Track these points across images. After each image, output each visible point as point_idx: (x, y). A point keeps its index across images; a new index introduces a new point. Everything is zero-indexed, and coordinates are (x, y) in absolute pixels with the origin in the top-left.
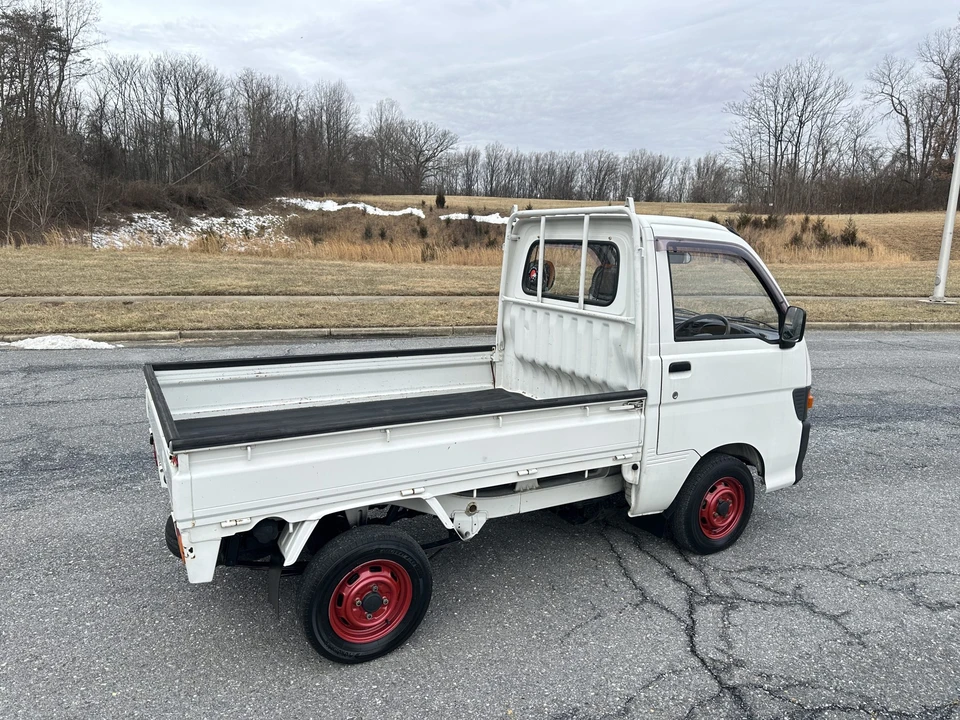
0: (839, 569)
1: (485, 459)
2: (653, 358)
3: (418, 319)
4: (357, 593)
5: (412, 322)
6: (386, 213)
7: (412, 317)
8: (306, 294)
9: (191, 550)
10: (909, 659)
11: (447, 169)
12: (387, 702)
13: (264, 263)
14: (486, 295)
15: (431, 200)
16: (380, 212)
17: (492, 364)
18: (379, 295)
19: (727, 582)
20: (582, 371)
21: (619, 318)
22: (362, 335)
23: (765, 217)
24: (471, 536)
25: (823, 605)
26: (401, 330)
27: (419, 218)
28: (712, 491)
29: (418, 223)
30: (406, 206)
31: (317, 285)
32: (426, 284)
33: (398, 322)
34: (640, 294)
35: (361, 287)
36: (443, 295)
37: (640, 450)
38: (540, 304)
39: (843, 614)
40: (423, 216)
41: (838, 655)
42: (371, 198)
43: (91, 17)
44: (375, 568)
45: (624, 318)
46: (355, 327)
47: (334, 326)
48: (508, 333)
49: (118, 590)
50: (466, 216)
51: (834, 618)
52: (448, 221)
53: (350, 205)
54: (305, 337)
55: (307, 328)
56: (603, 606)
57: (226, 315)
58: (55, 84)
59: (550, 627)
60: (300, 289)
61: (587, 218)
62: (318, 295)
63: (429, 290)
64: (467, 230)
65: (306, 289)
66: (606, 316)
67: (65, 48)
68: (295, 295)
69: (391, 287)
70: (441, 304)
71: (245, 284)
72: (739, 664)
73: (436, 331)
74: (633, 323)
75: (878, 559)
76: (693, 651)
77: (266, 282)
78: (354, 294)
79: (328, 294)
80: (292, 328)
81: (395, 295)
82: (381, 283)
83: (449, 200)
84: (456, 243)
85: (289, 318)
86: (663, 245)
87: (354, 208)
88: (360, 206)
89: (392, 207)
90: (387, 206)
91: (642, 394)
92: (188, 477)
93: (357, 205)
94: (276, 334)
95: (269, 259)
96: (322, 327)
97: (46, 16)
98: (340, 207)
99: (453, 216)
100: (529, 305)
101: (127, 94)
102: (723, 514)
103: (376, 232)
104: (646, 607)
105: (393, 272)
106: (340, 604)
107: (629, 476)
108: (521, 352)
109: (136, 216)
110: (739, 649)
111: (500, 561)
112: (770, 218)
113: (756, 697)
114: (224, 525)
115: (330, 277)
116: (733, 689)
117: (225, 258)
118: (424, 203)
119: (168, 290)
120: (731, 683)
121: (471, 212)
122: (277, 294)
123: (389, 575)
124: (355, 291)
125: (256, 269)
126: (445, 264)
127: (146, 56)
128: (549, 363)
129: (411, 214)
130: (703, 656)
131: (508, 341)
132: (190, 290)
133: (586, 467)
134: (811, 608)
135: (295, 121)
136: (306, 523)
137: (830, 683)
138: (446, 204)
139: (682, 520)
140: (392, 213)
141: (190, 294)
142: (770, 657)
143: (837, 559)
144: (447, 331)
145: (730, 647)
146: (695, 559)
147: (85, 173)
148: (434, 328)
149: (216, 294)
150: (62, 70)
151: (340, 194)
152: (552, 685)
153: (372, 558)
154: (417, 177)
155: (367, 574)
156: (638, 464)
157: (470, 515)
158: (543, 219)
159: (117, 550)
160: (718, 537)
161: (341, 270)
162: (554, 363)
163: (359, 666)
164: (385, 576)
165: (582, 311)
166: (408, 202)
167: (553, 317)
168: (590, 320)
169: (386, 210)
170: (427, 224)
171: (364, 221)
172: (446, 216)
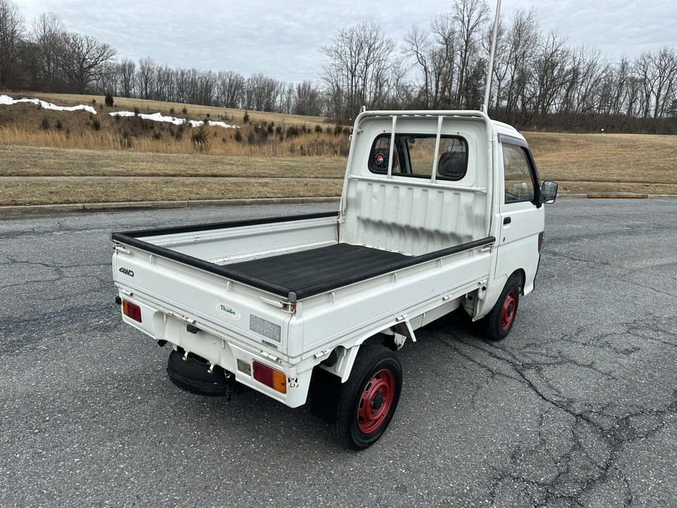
0: (568, 339)
2: (497, 215)
5: (153, 197)
6: (61, 108)
8: (38, 175)
9: (296, 381)
10: (639, 382)
11: (109, 74)
14: (194, 176)
15: (101, 99)
16: (54, 107)
17: (338, 225)
18: (105, 175)
19: (524, 355)
21: (468, 188)
22: (112, 209)
25: (579, 360)
26: (145, 203)
27: (91, 113)
29: (91, 118)
30: (78, 103)
31: (44, 168)
32: (142, 167)
33: (140, 197)
35: (87, 169)
36: (159, 176)
37: (488, 277)
38: (390, 180)
39: (592, 364)
40: (95, 112)
41: (609, 387)
42: (45, 95)
44: (377, 377)
45: (475, 188)
46: (104, 202)
47: (86, 202)
48: (352, 202)
50: (132, 114)
52: (118, 117)
53: (25, 100)
54: (61, 211)
55: (61, 203)
56: (475, 381)
59: (458, 399)
60: (31, 170)
61: (441, 118)
62: (49, 175)
64: (135, 125)
68: (28, 175)
69: (112, 169)
72: (571, 401)
73: (174, 204)
74: (485, 192)
78: (82, 175)
79: (58, 175)
80: (48, 204)
81: (118, 175)
82: (102, 166)
83: (116, 100)
85: (41, 195)
86: (501, 138)
87: (29, 103)
88: (36, 101)
89: (66, 104)
90: (61, 102)
91: (492, 239)
92: (300, 321)
93: (32, 101)
94: (34, 209)
96: (75, 203)
98: (16, 101)
99: (122, 114)
100: (378, 182)
103: (53, 123)
104: (498, 377)
105: (107, 158)
107: (481, 295)
108: (365, 215)
110: (564, 393)
113: (594, 418)
114: (316, 356)
115: (52, 160)
116: (581, 416)
118: (94, 101)
120: (577, 412)
121: (137, 111)
122: (10, 175)
124: (83, 173)
128: (398, 223)
129: (84, 110)
130: (551, 400)
131: (350, 208)
136: (353, 349)
137: (619, 402)
138: (114, 104)
140: (66, 108)
142: (581, 394)
143: (563, 334)
144: (182, 204)
145: (559, 392)
148: (172, 202)
151: (14, 91)
152: (492, 435)
154: (82, 80)
156: (486, 286)
158: (395, 117)
159: (82, 401)
160: (505, 328)
162: (403, 222)
163: (368, 450)
165: (434, 184)
166: (79, 100)
167: (403, 190)
168: (441, 190)
169: (60, 106)
170: (99, 119)
171: (41, 114)
172: (116, 113)
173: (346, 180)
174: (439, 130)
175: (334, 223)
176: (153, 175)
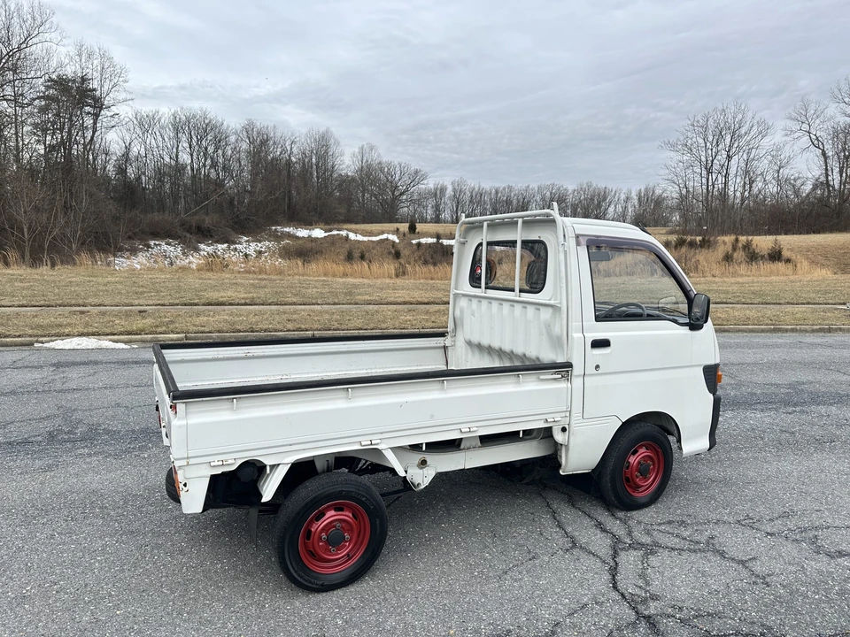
0: (749, 523)
1: (432, 416)
2: (577, 335)
3: (389, 323)
4: (323, 529)
5: (384, 326)
6: (366, 239)
7: (384, 322)
8: (294, 304)
9: (185, 485)
10: (808, 597)
11: (419, 201)
12: (347, 622)
13: (260, 279)
15: (404, 227)
16: (359, 238)
17: (445, 348)
18: (356, 304)
19: (648, 533)
20: (519, 350)
21: (548, 302)
23: (699, 238)
24: (422, 487)
25: (732, 552)
26: (374, 332)
27: (394, 242)
28: (634, 453)
29: (393, 246)
30: (383, 233)
31: (303, 297)
32: (397, 295)
33: (372, 325)
34: (564, 281)
35: (341, 298)
36: (411, 304)
37: (568, 414)
38: (483, 294)
39: (750, 559)
40: (397, 241)
41: (744, 592)
42: (353, 226)
43: (121, 79)
44: (339, 508)
45: (552, 302)
46: (334, 330)
47: (317, 330)
48: (458, 322)
49: (124, 533)
50: (434, 240)
51: (742, 562)
52: (419, 244)
53: (335, 232)
55: (294, 331)
56: (537, 551)
57: (226, 321)
58: (89, 134)
59: (490, 566)
60: (290, 300)
61: (520, 221)
62: (304, 304)
63: (399, 300)
64: (435, 252)
65: (295, 300)
66: (538, 301)
67: (98, 105)
68: (285, 305)
69: (367, 297)
70: (410, 311)
71: (242, 296)
72: (654, 598)
73: (404, 333)
74: (559, 305)
75: (785, 515)
76: (615, 587)
77: (261, 294)
78: (335, 304)
79: (313, 304)
80: (281, 331)
81: (370, 304)
82: (359, 295)
83: (419, 227)
84: (426, 263)
85: (279, 323)
86: (583, 241)
87: (338, 235)
88: (344, 233)
89: (371, 234)
90: (367, 232)
91: (569, 365)
92: (184, 422)
93: (341, 232)
94: (267, 336)
95: (265, 276)
96: (307, 330)
97: (84, 79)
98: (327, 234)
99: (423, 241)
100: (475, 297)
101: (148, 142)
102: (645, 475)
103: (357, 254)
104: (576, 552)
105: (369, 286)
106: (309, 539)
107: (559, 437)
108: (468, 337)
109: (152, 243)
110: (656, 586)
111: (450, 514)
112: (704, 239)
113: (667, 624)
114: (212, 464)
115: (315, 290)
116: (648, 618)
117: (227, 276)
118: (398, 229)
119: (177, 301)
120: (647, 613)
121: (438, 237)
122: (270, 304)
123: (351, 515)
124: (336, 301)
125: (253, 284)
126: (414, 279)
127: (166, 112)
128: (492, 345)
129: (387, 239)
130: (623, 591)
131: (458, 330)
132: (196, 301)
133: (520, 427)
134: (722, 554)
135: (289, 163)
136: (280, 466)
137: (735, 614)
138: (417, 230)
139: (608, 478)
140: (371, 238)
141: (196, 305)
142: (683, 593)
143: (748, 516)
145: (648, 584)
146: (621, 514)
147: (111, 207)
148: (403, 331)
149: (218, 305)
150: (95, 123)
151: (327, 223)
152: (489, 611)
153: (337, 499)
154: (393, 208)
155: (333, 513)
156: (567, 426)
157: (422, 468)
158: (485, 224)
159: (125, 503)
160: (641, 495)
161: (325, 284)
162: (496, 345)
163: (324, 594)
164: (347, 515)
165: (518, 298)
166: (384, 229)
167: (495, 304)
168: (525, 305)
169: (366, 236)
170: (400, 247)
171: (347, 246)
172: (417, 241)
173: (451, 296)
174: (518, 235)
175: (439, 345)
176: (405, 303)
